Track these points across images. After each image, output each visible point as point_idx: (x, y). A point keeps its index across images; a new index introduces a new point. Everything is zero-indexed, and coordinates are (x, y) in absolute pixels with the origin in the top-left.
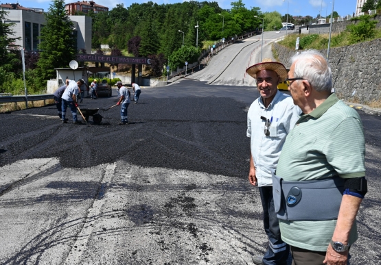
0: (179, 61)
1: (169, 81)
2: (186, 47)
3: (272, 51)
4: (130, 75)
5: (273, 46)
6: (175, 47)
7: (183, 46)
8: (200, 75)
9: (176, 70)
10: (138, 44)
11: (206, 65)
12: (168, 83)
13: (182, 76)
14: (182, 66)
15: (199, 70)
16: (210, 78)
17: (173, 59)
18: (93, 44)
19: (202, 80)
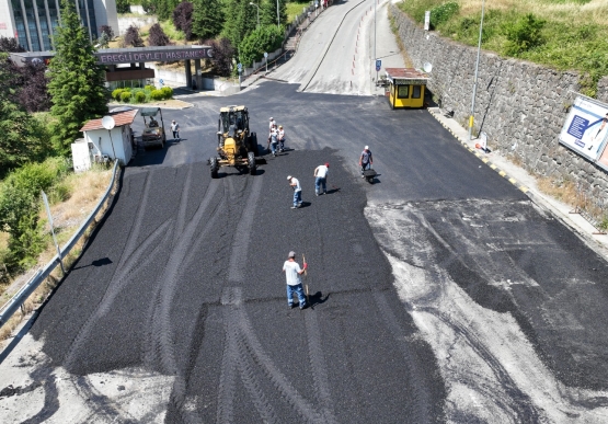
0: (254, 52)
1: (243, 85)
2: (264, 29)
3: (389, 18)
4: (183, 69)
5: (389, 10)
6: (246, 29)
7: (258, 27)
8: (287, 70)
9: (251, 66)
10: (189, 17)
11: (294, 51)
12: (242, 88)
13: (261, 74)
14: (259, 58)
15: (285, 62)
16: (303, 76)
17: (245, 50)
18: (118, 7)
19: (291, 82)
